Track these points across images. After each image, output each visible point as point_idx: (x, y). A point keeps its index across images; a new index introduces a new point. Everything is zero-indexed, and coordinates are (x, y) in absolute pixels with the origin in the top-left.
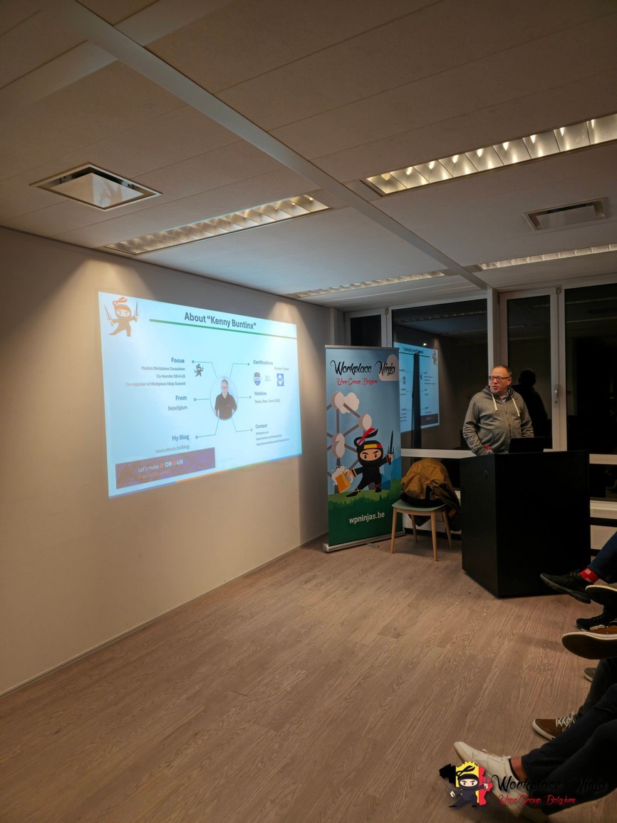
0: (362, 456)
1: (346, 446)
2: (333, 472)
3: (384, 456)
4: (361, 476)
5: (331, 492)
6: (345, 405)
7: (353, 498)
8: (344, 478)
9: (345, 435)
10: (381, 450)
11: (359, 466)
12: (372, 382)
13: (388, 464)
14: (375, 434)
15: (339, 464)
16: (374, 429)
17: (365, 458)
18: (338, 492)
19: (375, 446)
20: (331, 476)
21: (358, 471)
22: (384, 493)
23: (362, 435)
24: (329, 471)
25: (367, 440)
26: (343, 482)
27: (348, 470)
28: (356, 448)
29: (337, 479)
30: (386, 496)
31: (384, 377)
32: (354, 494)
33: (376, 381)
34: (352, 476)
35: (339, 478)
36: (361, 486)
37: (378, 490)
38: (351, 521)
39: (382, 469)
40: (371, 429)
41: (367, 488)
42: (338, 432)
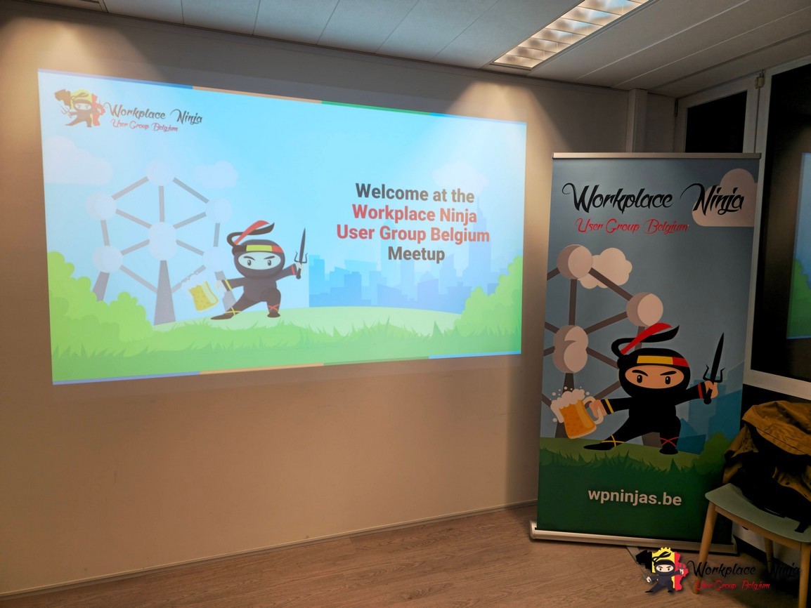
0: (631, 376)
1: (589, 351)
2: (555, 398)
3: (691, 384)
4: (624, 415)
5: (548, 432)
6: (594, 273)
7: (601, 454)
8: (581, 412)
9: (588, 331)
10: (686, 371)
11: (621, 394)
12: (671, 228)
13: (702, 400)
14: (671, 335)
15: (570, 382)
16: (668, 326)
17: (640, 380)
18: (566, 436)
19: (669, 360)
20: (549, 403)
21: (618, 404)
22: (683, 459)
23: (633, 335)
24: (544, 393)
25: (646, 345)
26: (578, 418)
27: (593, 399)
28: (616, 358)
29: (563, 411)
30: (689, 465)
31: (707, 218)
32: (606, 446)
33: (684, 227)
34: (600, 413)
35: (569, 411)
36: (624, 434)
37: (668, 450)
38: (593, 495)
39: (682, 410)
40: (658, 326)
41: (638, 440)
42: (572, 322)
